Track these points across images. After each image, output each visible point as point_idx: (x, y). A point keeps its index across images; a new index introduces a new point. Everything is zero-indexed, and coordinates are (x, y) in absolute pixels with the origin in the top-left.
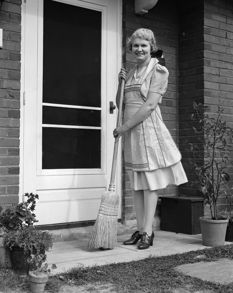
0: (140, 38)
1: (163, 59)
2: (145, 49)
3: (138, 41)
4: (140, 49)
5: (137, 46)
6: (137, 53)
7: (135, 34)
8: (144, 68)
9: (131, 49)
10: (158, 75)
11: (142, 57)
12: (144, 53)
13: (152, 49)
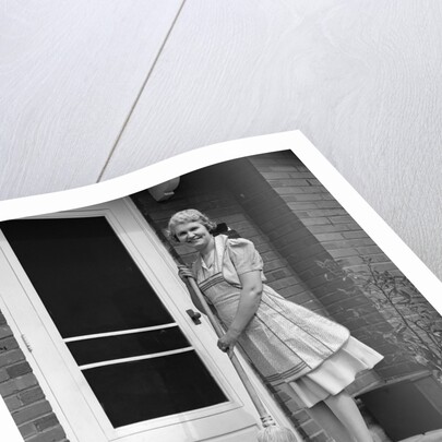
0: (182, 223)
1: (233, 231)
2: (197, 232)
3: (182, 228)
4: (191, 234)
5: (184, 233)
6: (190, 241)
7: (171, 222)
8: (212, 253)
9: (178, 240)
10: (238, 252)
11: (201, 242)
12: (201, 236)
13: (207, 228)
